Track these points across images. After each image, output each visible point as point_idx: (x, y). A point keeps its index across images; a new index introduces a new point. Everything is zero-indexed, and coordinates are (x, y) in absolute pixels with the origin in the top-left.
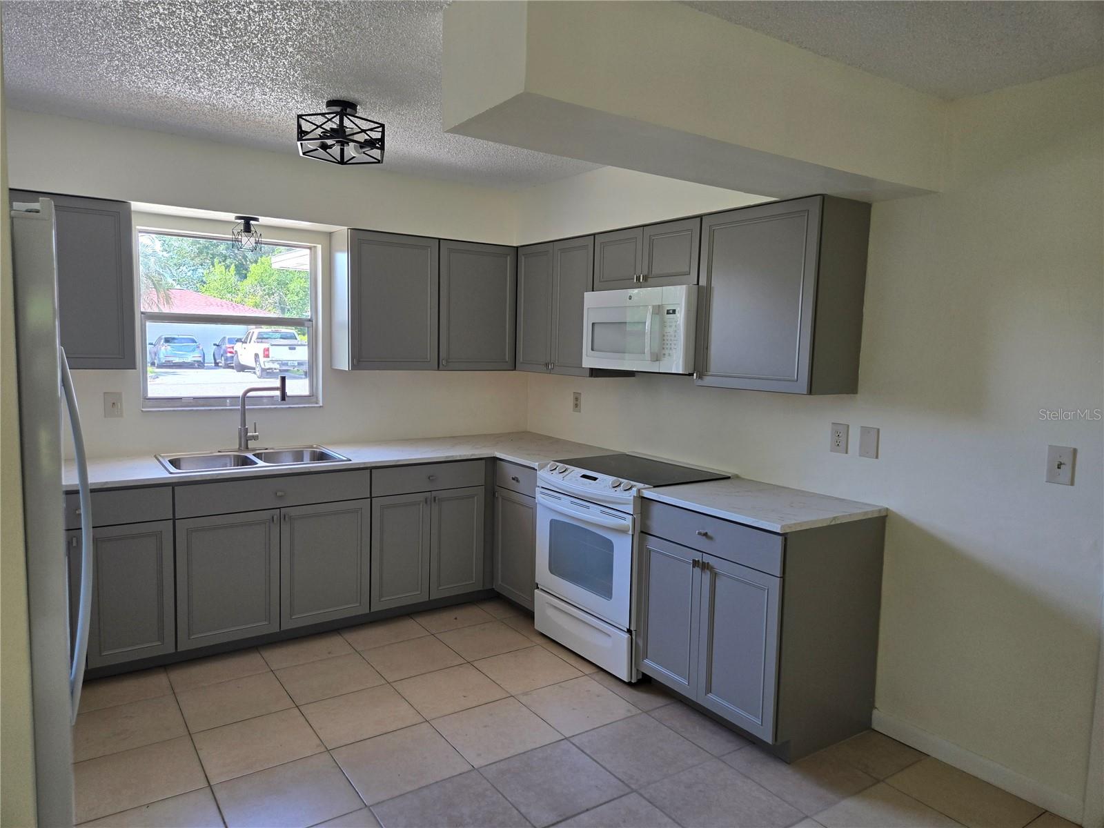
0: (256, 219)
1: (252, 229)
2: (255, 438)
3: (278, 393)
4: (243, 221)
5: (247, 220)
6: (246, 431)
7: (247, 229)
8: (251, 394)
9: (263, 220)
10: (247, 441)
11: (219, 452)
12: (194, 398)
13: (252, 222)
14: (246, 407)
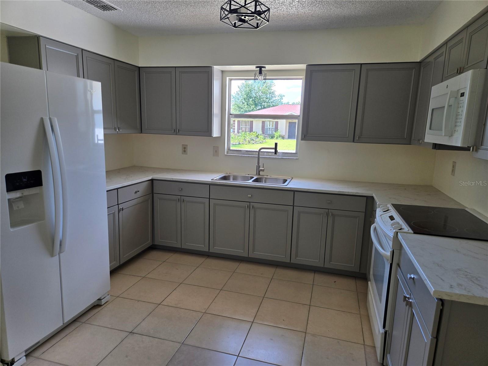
0: (264, 67)
1: (263, 72)
2: (263, 170)
3: (273, 151)
4: (259, 68)
5: (261, 68)
6: (259, 167)
7: (260, 72)
8: (262, 150)
9: (268, 67)
10: (259, 171)
11: (248, 175)
12: (246, 151)
13: (263, 69)
14: (260, 156)
